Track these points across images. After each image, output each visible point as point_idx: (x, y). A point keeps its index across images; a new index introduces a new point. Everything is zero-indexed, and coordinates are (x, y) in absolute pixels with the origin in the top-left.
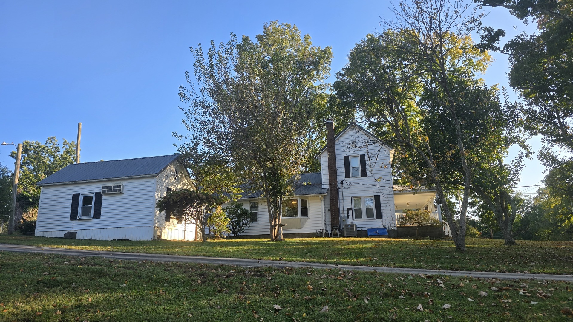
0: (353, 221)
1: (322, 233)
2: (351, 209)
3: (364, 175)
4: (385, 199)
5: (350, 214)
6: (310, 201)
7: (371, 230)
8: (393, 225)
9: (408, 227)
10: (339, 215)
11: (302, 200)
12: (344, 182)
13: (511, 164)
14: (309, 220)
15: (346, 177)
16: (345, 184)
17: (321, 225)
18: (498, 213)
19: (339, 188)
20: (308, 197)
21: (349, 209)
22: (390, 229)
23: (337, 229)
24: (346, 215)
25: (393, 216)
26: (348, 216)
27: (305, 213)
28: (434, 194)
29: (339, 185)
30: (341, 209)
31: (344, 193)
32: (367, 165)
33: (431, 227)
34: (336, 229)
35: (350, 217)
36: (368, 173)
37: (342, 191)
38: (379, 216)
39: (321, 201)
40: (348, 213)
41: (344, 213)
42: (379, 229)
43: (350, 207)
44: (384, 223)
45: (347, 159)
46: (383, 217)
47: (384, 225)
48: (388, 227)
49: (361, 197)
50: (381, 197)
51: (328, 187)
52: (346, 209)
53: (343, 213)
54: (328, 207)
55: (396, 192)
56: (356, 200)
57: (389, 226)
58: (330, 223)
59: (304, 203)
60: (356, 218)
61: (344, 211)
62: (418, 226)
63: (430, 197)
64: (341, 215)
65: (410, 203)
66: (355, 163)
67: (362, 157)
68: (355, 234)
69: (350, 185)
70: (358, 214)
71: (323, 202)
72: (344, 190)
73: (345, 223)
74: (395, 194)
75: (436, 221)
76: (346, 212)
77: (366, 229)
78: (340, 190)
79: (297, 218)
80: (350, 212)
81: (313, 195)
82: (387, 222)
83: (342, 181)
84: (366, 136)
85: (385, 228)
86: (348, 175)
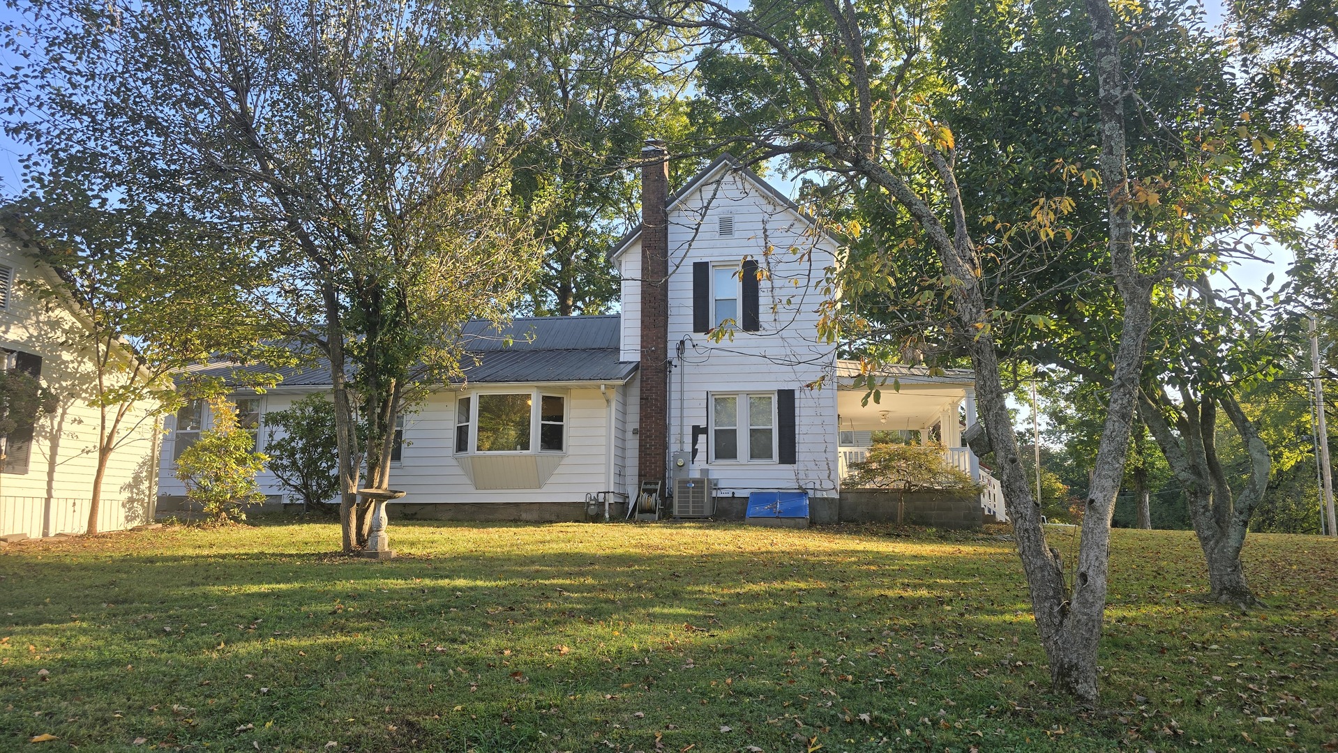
0: (707, 467)
1: (603, 504)
2: (705, 431)
3: (751, 323)
4: (811, 403)
5: (701, 446)
6: (573, 402)
7: (762, 497)
8: (828, 485)
9: (872, 491)
10: (665, 446)
11: (545, 399)
12: (688, 344)
13: (1265, 290)
14: (565, 461)
15: (696, 330)
16: (689, 352)
17: (602, 479)
18: (1193, 477)
19: (670, 363)
20: (567, 390)
21: (697, 431)
22: (819, 495)
23: (655, 491)
24: (688, 448)
25: (829, 455)
26: (695, 452)
27: (553, 438)
28: (960, 392)
29: (672, 353)
30: (674, 430)
31: (686, 378)
32: (761, 294)
33: (947, 493)
34: (650, 492)
35: (701, 456)
36: (762, 318)
37: (682, 374)
38: (788, 455)
39: (608, 401)
40: (695, 441)
41: (682, 442)
42: (785, 496)
43: (703, 425)
44: (801, 475)
45: (701, 271)
46: (800, 456)
47: (802, 483)
48: (815, 489)
49: (737, 393)
50: (797, 395)
51: (636, 357)
52: (688, 432)
53: (679, 440)
54: (634, 422)
55: (845, 382)
56: (721, 401)
57: (818, 486)
58: (636, 471)
59: (553, 408)
60: (717, 457)
61: (681, 434)
62: (907, 491)
63: (949, 400)
64: (674, 447)
65: (890, 414)
66: (727, 288)
67: (750, 268)
68: (707, 511)
69: (707, 354)
70: (725, 447)
71: (614, 405)
72: (686, 370)
73: (682, 476)
74: (841, 388)
75: (960, 478)
76: (688, 439)
77: (745, 494)
78: (673, 369)
79: (526, 456)
80: (702, 438)
81: (580, 383)
82: (812, 475)
83: (682, 342)
84: (764, 202)
85: (804, 493)
86: (701, 324)
